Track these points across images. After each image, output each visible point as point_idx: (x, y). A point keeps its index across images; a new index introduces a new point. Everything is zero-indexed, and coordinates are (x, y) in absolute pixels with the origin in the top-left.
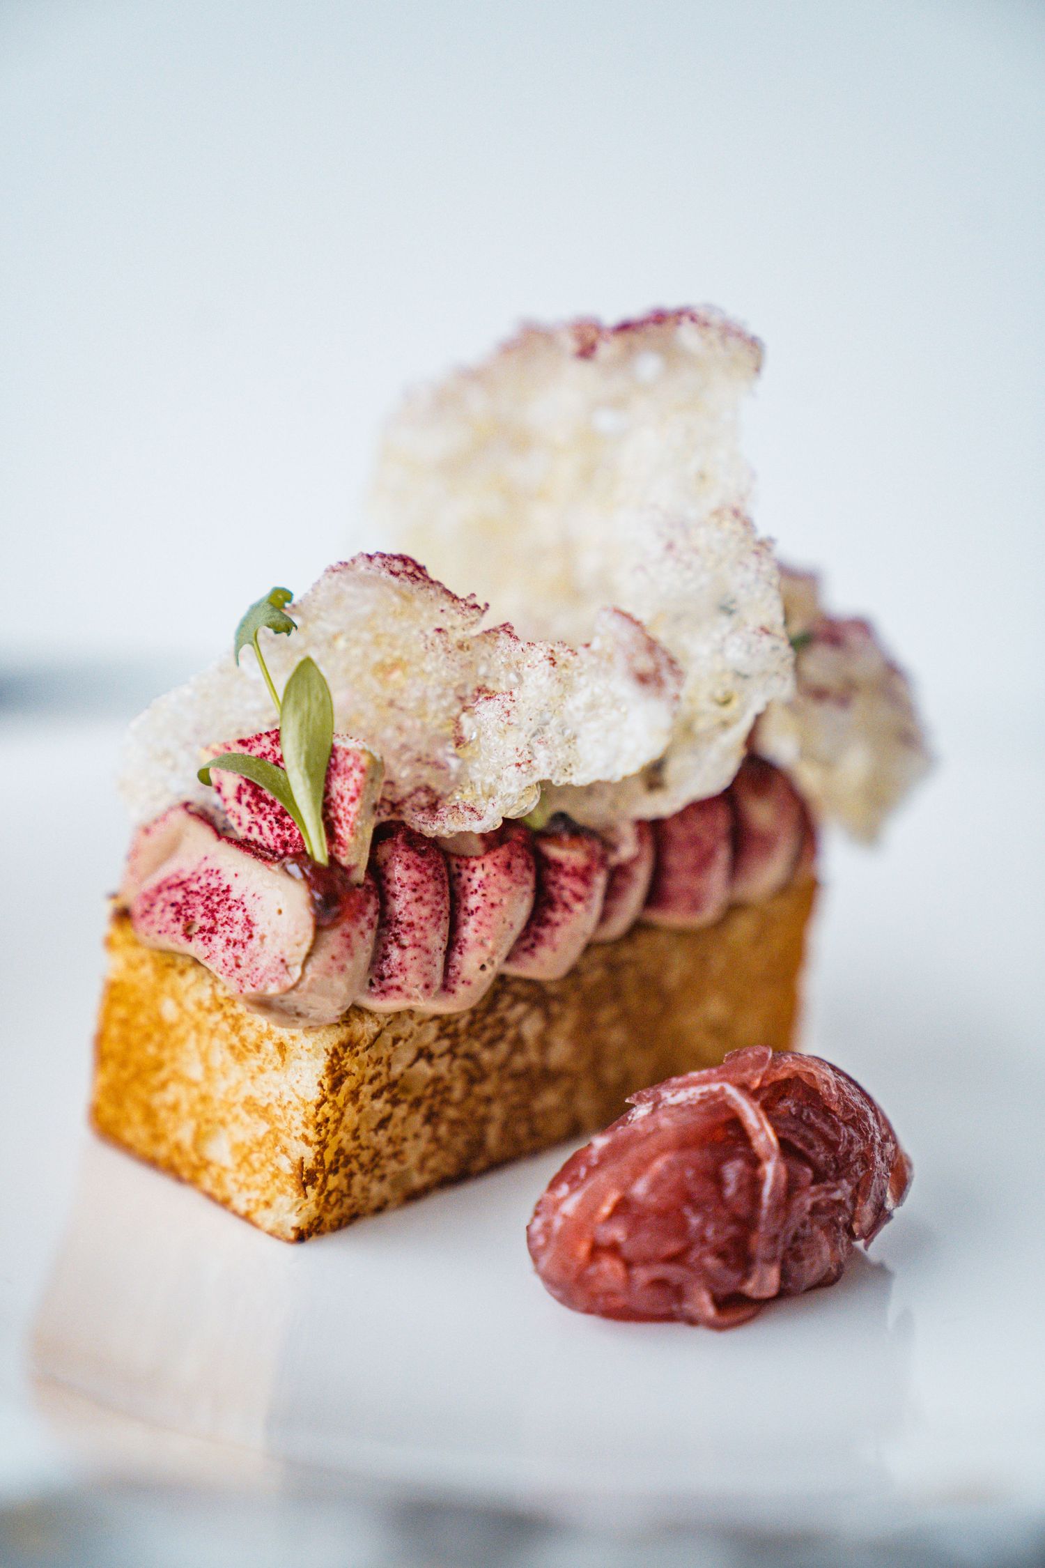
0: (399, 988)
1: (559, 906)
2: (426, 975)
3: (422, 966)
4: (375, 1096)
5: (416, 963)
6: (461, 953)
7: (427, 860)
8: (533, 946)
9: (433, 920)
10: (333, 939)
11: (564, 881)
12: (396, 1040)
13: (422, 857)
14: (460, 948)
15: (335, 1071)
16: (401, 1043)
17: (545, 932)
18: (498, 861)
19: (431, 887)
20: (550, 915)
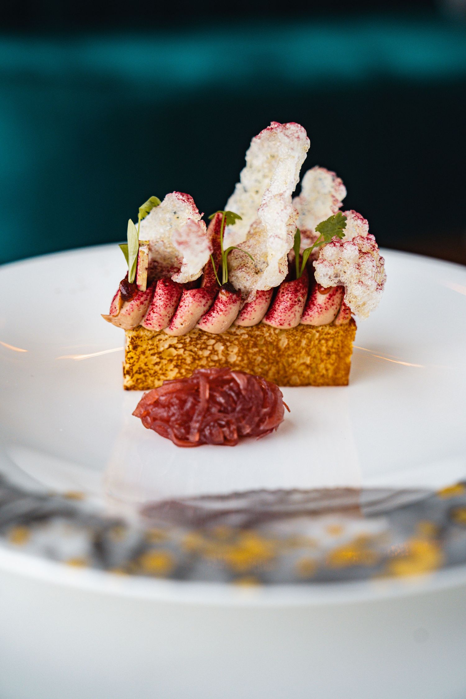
0: (151, 324)
1: (216, 312)
2: (159, 322)
3: (158, 319)
4: (153, 355)
5: (156, 318)
6: (176, 318)
7: (167, 288)
8: (206, 322)
9: (164, 306)
10: (128, 305)
11: (219, 304)
12: (160, 340)
13: (165, 287)
14: (176, 317)
15: (133, 344)
16: (161, 341)
17: (210, 318)
18: (191, 293)
19: (165, 296)
20: (212, 313)
